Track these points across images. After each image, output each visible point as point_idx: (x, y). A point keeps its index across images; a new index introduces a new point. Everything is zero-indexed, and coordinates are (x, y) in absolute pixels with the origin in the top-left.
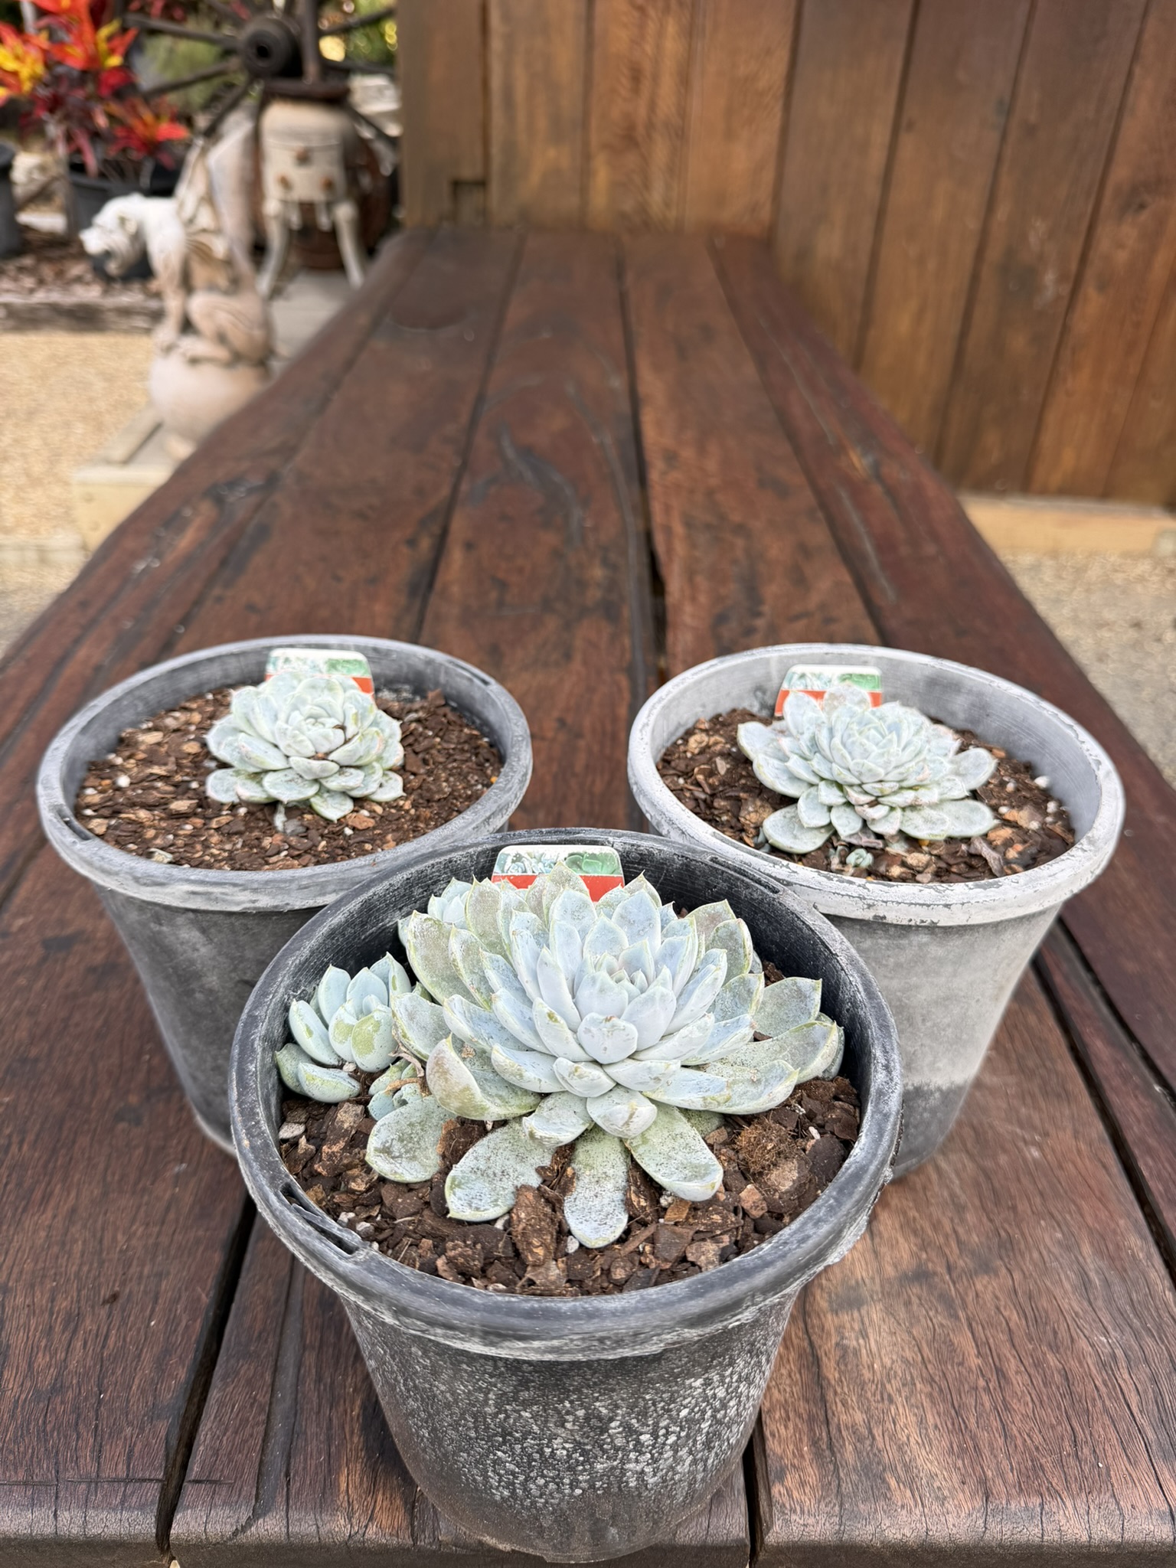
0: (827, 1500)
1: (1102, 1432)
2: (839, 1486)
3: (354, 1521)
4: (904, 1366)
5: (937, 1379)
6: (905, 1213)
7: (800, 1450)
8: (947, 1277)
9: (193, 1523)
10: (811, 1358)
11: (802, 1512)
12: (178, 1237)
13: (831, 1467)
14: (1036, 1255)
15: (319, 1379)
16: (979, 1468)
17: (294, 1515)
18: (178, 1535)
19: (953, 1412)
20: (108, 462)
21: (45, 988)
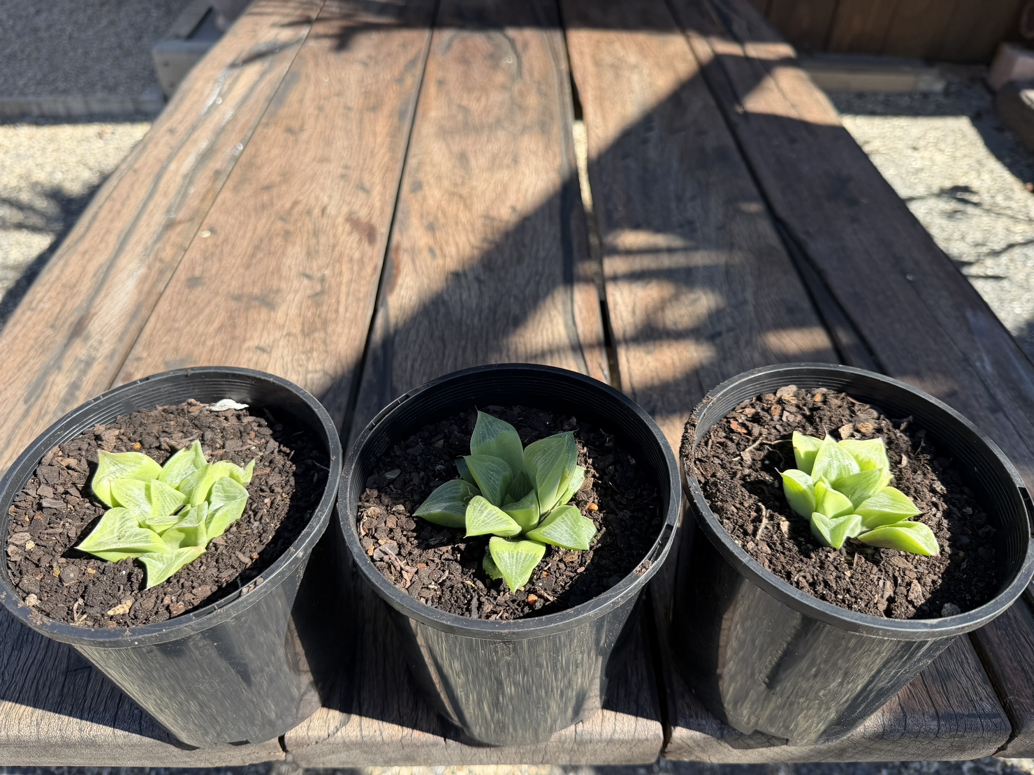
18: (290, 737)
20: (177, 37)
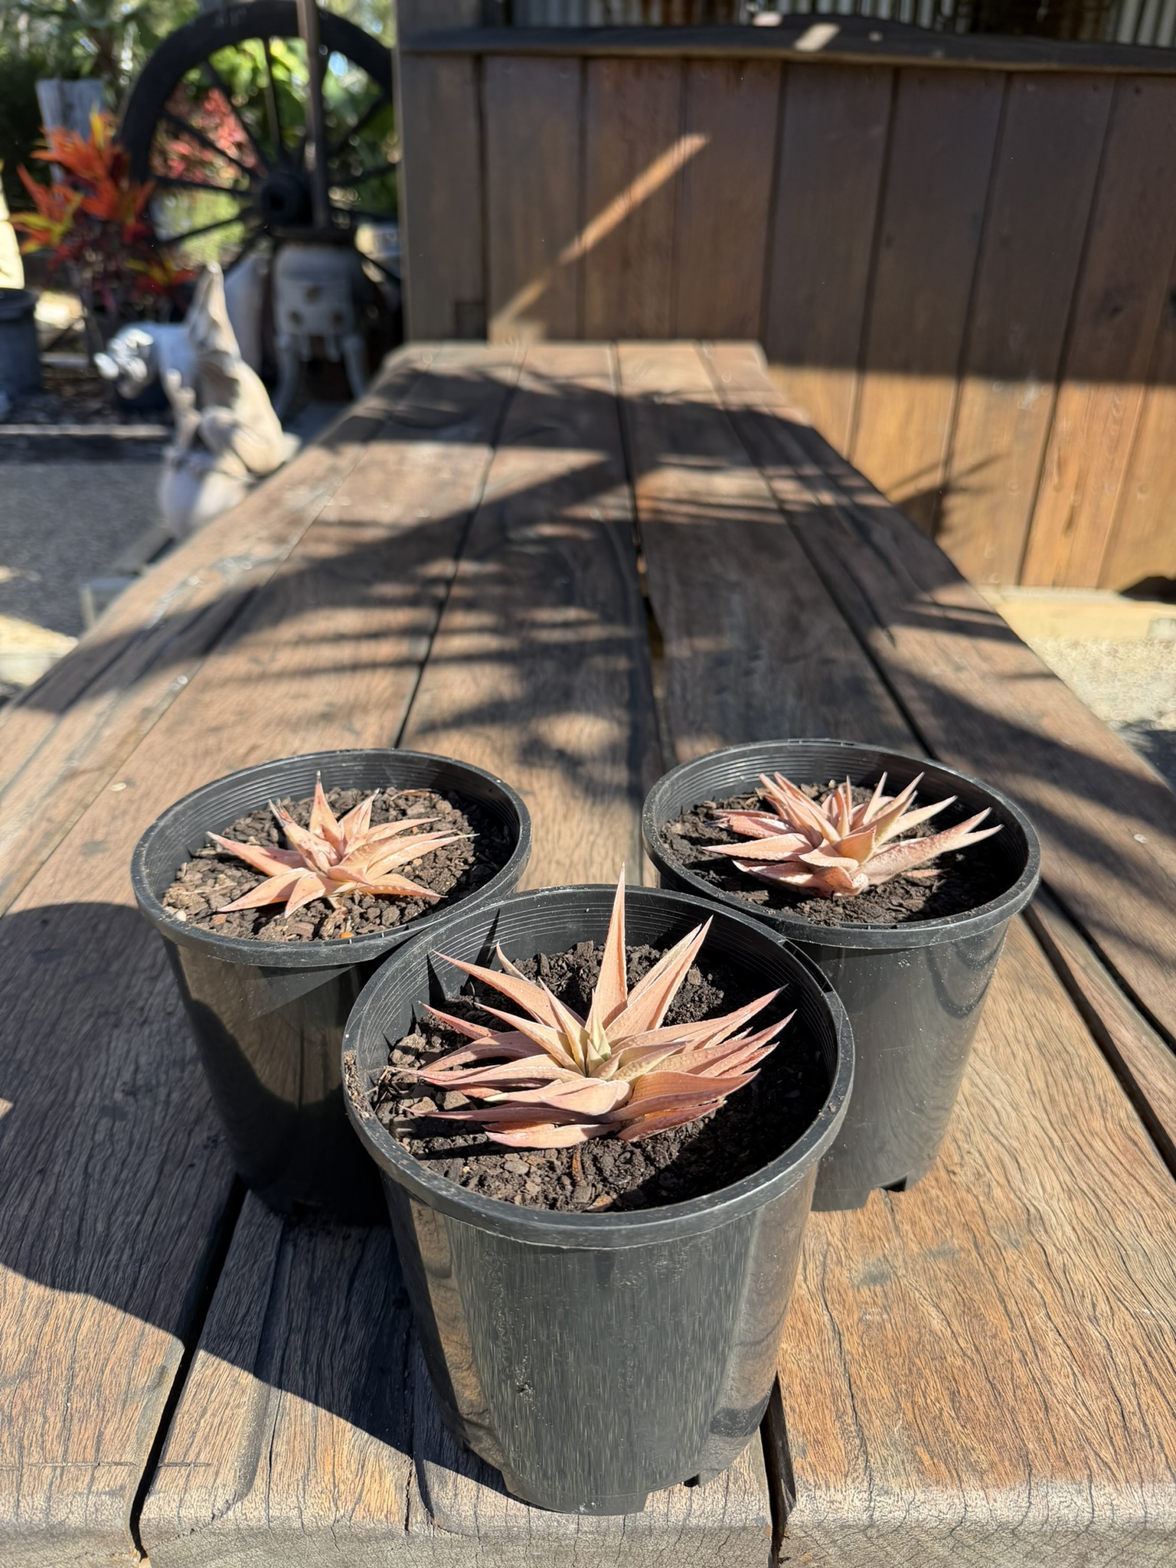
0: (855, 1475)
1: (1151, 1404)
2: (867, 1461)
3: (339, 1503)
4: (932, 1339)
5: (969, 1353)
6: (926, 1192)
7: (824, 1424)
8: (974, 1254)
9: (166, 1507)
10: (831, 1334)
11: (828, 1488)
12: (161, 1227)
13: (858, 1441)
14: (1068, 1229)
15: (305, 1360)
16: (1018, 1440)
17: (274, 1498)
18: (149, 1520)
19: (988, 1386)
21: (34, 995)
